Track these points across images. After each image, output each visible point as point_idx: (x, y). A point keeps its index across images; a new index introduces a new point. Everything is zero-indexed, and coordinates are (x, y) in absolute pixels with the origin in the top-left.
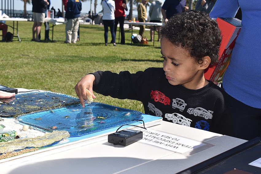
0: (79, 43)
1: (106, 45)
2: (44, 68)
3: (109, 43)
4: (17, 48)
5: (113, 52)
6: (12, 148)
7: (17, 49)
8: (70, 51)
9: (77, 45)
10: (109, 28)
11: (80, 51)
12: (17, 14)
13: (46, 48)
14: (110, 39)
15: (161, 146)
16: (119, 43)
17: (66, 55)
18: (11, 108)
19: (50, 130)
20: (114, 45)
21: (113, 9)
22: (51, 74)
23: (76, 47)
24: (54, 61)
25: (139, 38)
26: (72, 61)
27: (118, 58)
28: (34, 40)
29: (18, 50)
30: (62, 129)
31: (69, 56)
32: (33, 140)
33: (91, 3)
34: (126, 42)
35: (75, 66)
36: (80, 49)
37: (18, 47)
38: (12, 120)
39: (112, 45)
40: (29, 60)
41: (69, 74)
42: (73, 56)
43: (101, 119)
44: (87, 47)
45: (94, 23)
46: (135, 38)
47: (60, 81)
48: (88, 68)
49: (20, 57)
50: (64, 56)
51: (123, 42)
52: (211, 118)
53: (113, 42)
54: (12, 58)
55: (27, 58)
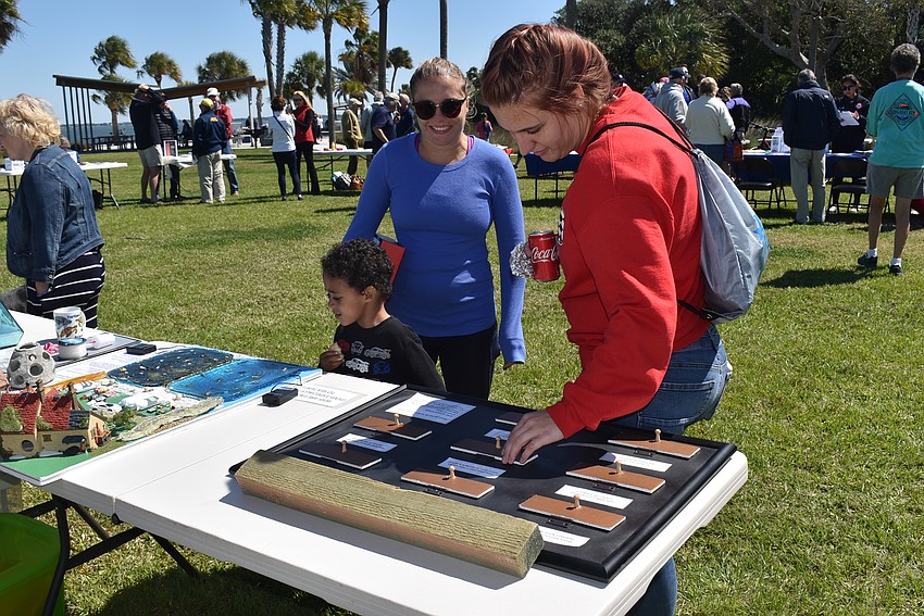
0: (233, 199)
1: (284, 200)
2: (171, 263)
3: (289, 194)
4: (114, 222)
5: (298, 215)
6: (171, 419)
7: (114, 224)
8: (217, 220)
9: (229, 205)
10: (286, 166)
11: (234, 218)
12: (99, 138)
13: (169, 216)
14: (290, 187)
15: (316, 401)
16: (308, 193)
17: (209, 230)
18: (157, 374)
19: (204, 397)
20: (299, 199)
21: (292, 134)
22: (186, 274)
23: (226, 209)
24: (188, 245)
25: (347, 179)
26: (222, 243)
27: (306, 228)
28: (145, 201)
29: (117, 227)
30: (216, 395)
31: (214, 233)
32: (189, 409)
33: (250, 100)
34: (322, 188)
35: (227, 254)
36: (234, 213)
37: (116, 221)
38: (162, 388)
39: (295, 197)
40: (142, 247)
41: (218, 271)
42: (222, 232)
43: (256, 379)
44: (249, 208)
45: (259, 145)
46: (339, 179)
47: (204, 287)
48: (253, 255)
49: (122, 244)
50: (205, 232)
51: (315, 191)
52: (389, 357)
53: (296, 191)
54: (109, 247)
55: (138, 246)
